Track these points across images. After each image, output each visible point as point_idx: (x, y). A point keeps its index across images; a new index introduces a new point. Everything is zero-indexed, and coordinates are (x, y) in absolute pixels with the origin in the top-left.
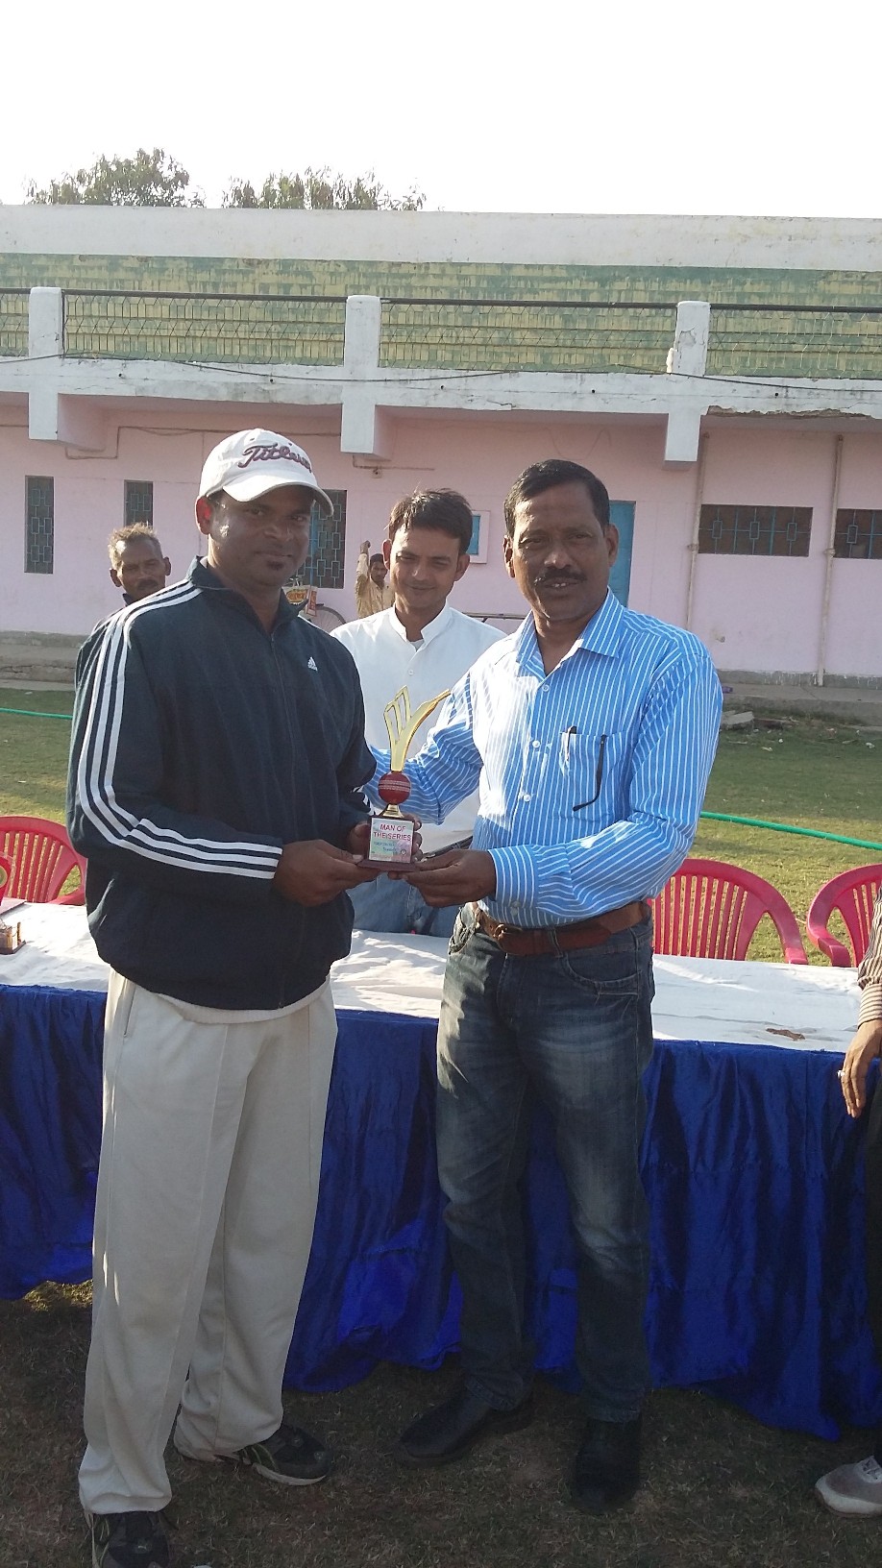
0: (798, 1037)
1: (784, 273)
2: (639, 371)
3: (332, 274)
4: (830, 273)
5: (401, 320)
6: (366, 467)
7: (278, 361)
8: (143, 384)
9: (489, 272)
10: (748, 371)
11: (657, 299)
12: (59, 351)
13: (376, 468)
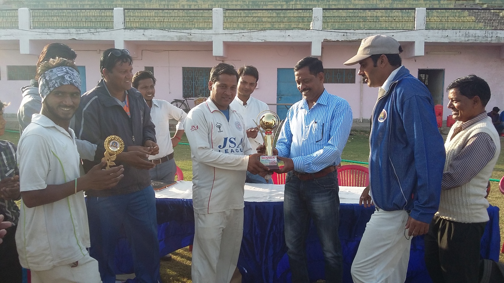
2: (302, 29)
5: (230, 15)
6: (220, 60)
7: (191, 29)
8: (151, 37)
10: (334, 28)
11: (304, 7)
12: (124, 27)
13: (223, 60)
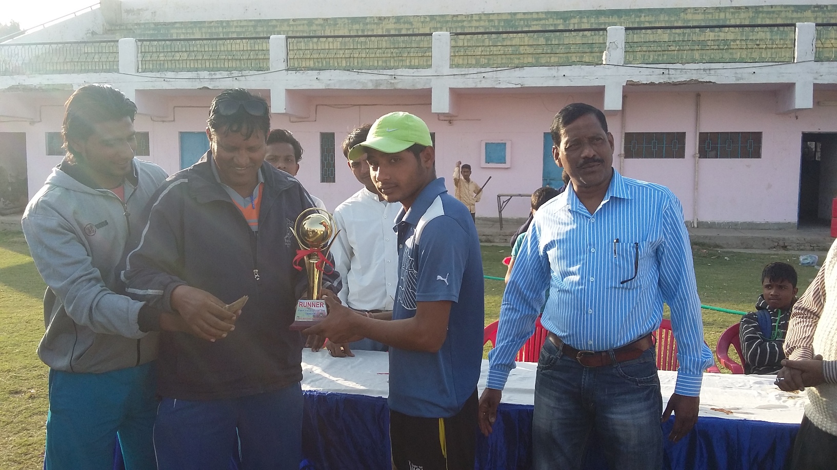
0: (729, 412)
1: (662, 10)
2: (588, 64)
3: (423, 22)
4: (686, 9)
5: (461, 44)
6: (445, 120)
7: (397, 68)
8: (329, 82)
9: (504, 17)
10: (646, 62)
11: (594, 26)
12: (285, 67)
13: (450, 120)
